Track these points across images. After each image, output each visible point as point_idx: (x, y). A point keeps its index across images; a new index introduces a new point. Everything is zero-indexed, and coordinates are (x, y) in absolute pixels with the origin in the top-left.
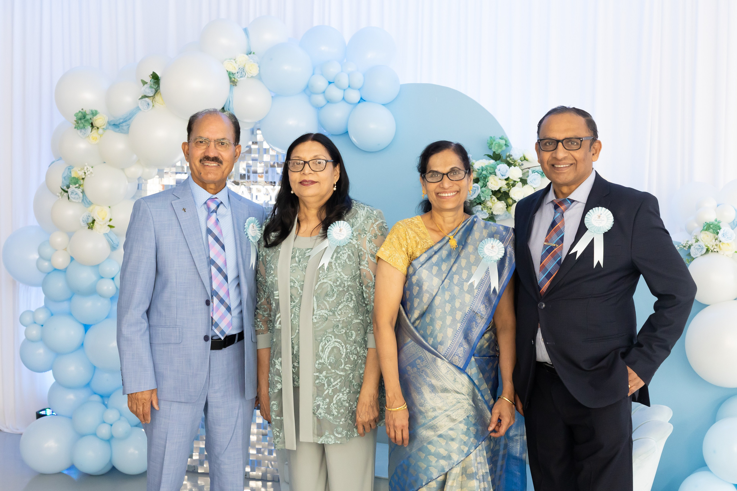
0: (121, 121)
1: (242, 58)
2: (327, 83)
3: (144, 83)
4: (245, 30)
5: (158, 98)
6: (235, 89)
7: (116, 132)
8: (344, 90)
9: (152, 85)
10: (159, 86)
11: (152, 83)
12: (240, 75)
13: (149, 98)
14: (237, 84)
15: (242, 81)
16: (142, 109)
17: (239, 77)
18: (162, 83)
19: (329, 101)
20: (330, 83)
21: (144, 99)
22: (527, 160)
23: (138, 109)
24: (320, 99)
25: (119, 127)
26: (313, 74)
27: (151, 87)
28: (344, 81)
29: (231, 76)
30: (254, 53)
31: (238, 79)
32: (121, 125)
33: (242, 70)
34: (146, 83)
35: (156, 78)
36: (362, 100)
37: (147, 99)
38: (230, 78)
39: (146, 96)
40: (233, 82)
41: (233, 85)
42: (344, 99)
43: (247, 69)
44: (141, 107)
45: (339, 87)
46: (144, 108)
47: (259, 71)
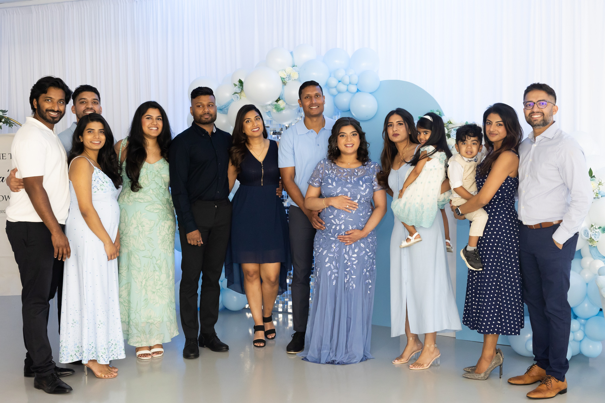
0: (224, 107)
1: (289, 69)
2: (338, 82)
3: (235, 85)
4: (291, 53)
5: (242, 93)
6: (285, 87)
7: (221, 113)
8: (348, 85)
9: (239, 86)
10: (243, 86)
11: (239, 85)
12: (288, 79)
13: (238, 94)
14: (286, 84)
15: (289, 82)
16: (234, 100)
17: (287, 80)
18: (244, 85)
19: (339, 92)
20: (339, 81)
21: (235, 94)
22: (452, 123)
23: (232, 100)
24: (334, 91)
25: (222, 110)
26: (330, 76)
27: (239, 88)
28: (347, 80)
29: (283, 80)
30: (296, 66)
31: (287, 81)
32: (223, 109)
33: (289, 76)
34: (237, 85)
35: (241, 82)
36: (358, 91)
37: (237, 94)
38: (283, 81)
39: (236, 93)
40: (284, 83)
41: (284, 85)
42: (347, 90)
43: (291, 75)
44: (234, 99)
45: (344, 84)
46: (236, 99)
47: (299, 76)
